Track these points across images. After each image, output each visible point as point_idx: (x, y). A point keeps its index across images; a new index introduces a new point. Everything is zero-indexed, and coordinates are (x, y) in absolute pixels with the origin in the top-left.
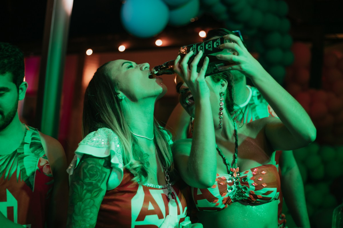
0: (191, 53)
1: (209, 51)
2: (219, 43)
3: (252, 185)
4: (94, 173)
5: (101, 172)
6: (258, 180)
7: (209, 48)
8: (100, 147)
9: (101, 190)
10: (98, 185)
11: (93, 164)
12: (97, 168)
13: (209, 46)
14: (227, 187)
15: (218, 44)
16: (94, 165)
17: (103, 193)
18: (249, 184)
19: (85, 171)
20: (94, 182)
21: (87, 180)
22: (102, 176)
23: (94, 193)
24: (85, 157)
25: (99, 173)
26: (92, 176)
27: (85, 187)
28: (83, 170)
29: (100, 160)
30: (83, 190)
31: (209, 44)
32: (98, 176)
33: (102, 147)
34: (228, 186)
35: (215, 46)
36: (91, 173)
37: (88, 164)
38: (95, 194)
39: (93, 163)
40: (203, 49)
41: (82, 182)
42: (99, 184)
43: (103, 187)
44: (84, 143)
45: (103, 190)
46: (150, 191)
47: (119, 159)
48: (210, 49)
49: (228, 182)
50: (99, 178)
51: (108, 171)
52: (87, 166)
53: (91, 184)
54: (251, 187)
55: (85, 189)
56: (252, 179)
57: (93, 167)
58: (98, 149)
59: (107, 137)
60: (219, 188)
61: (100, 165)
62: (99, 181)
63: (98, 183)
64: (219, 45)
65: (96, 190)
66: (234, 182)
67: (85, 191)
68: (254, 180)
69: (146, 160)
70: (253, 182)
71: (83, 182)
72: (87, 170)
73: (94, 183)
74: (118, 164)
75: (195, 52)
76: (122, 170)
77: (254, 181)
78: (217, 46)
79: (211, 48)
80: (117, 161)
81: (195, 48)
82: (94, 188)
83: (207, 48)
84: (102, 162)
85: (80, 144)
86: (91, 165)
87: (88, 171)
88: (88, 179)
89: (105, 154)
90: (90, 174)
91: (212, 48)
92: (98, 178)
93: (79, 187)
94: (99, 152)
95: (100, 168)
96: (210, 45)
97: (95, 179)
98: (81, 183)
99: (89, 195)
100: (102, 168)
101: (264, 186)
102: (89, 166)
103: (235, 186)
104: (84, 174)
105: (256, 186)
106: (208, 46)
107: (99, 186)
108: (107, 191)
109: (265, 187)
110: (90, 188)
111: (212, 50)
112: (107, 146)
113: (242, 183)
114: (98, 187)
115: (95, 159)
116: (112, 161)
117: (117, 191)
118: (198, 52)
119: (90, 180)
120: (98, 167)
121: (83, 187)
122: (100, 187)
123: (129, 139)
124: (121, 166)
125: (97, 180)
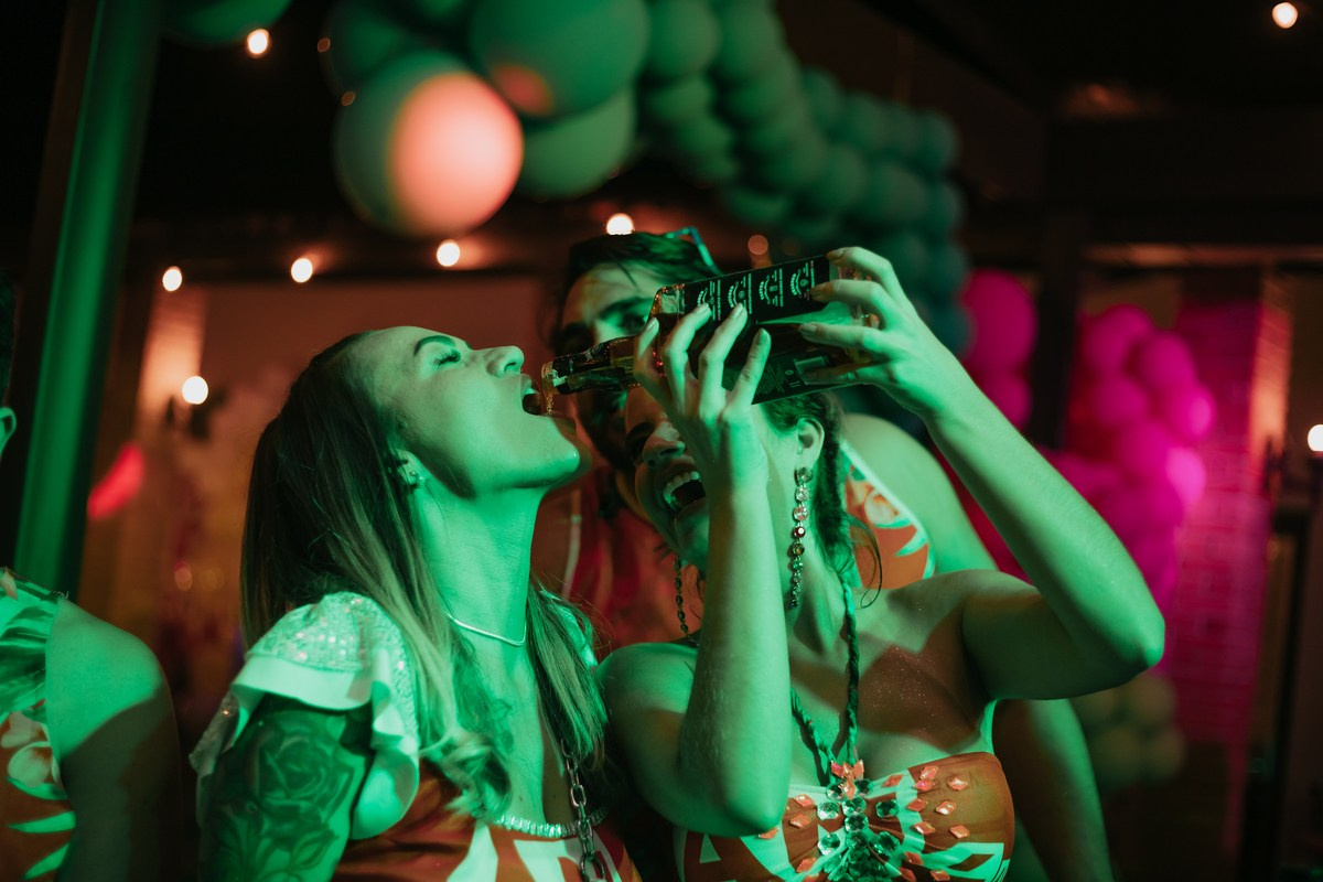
0: (703, 313)
1: (772, 305)
2: (809, 278)
3: (913, 829)
4: (307, 769)
5: (331, 765)
6: (935, 811)
7: (772, 295)
8: (330, 670)
9: (328, 837)
10: (317, 818)
11: (304, 734)
12: (316, 749)
13: (772, 289)
14: (816, 835)
15: (805, 282)
16: (307, 740)
17: (335, 850)
18: (903, 827)
19: (271, 761)
20: (304, 805)
21: (277, 799)
22: (333, 784)
23: (301, 849)
24: (270, 706)
25: (323, 771)
26: (296, 782)
27: (267, 825)
28: (263, 759)
29: (331, 720)
30: (259, 839)
31: (772, 283)
32: (322, 782)
33: (337, 670)
34: (822, 833)
35: (795, 291)
36: (295, 768)
37: (282, 736)
38: (307, 854)
39: (304, 729)
40: (746, 298)
41: (255, 807)
42: (323, 815)
43: (339, 824)
44: (268, 652)
45: (337, 837)
46: (519, 845)
47: (403, 719)
48: (775, 301)
49: (823, 815)
50: (326, 790)
51: (357, 762)
52: (279, 741)
53: (291, 813)
54: (909, 837)
55: (270, 834)
56: (911, 807)
57: (300, 745)
58: (321, 674)
59: (358, 628)
60: (788, 839)
61: (328, 739)
62: (323, 802)
63: (319, 809)
64: (809, 285)
65: (309, 837)
66: (846, 817)
67: (265, 843)
68: (920, 812)
69: (502, 728)
70: (915, 818)
71: (258, 803)
72: (277, 756)
73: (302, 811)
74: (397, 739)
76: (416, 763)
77: (923, 818)
78: (803, 289)
79: (779, 296)
80: (395, 725)
81: (715, 295)
82: (300, 828)
83: (763, 295)
84: (337, 728)
85: (251, 656)
86: (296, 739)
87: (281, 762)
88: (280, 794)
89: (351, 694)
90: (290, 775)
91: (782, 298)
92: (322, 788)
93: (241, 825)
94: (329, 691)
95: (329, 751)
96: (778, 283)
97: (308, 794)
98: (252, 809)
99: (280, 857)
100: (335, 752)
101: (959, 836)
102: (287, 743)
103: (847, 833)
104: (267, 772)
105: (926, 837)
106: (768, 288)
107: (323, 821)
108: (351, 843)
109: (964, 840)
110: (287, 828)
111: (782, 305)
112: (358, 665)
113: (874, 820)
114: (318, 825)
115: (312, 716)
116: (380, 725)
117: (389, 843)
119: (288, 796)
120: (322, 746)
121: (259, 825)
122: (326, 825)
123: (441, 645)
124: (410, 747)
125: (316, 799)
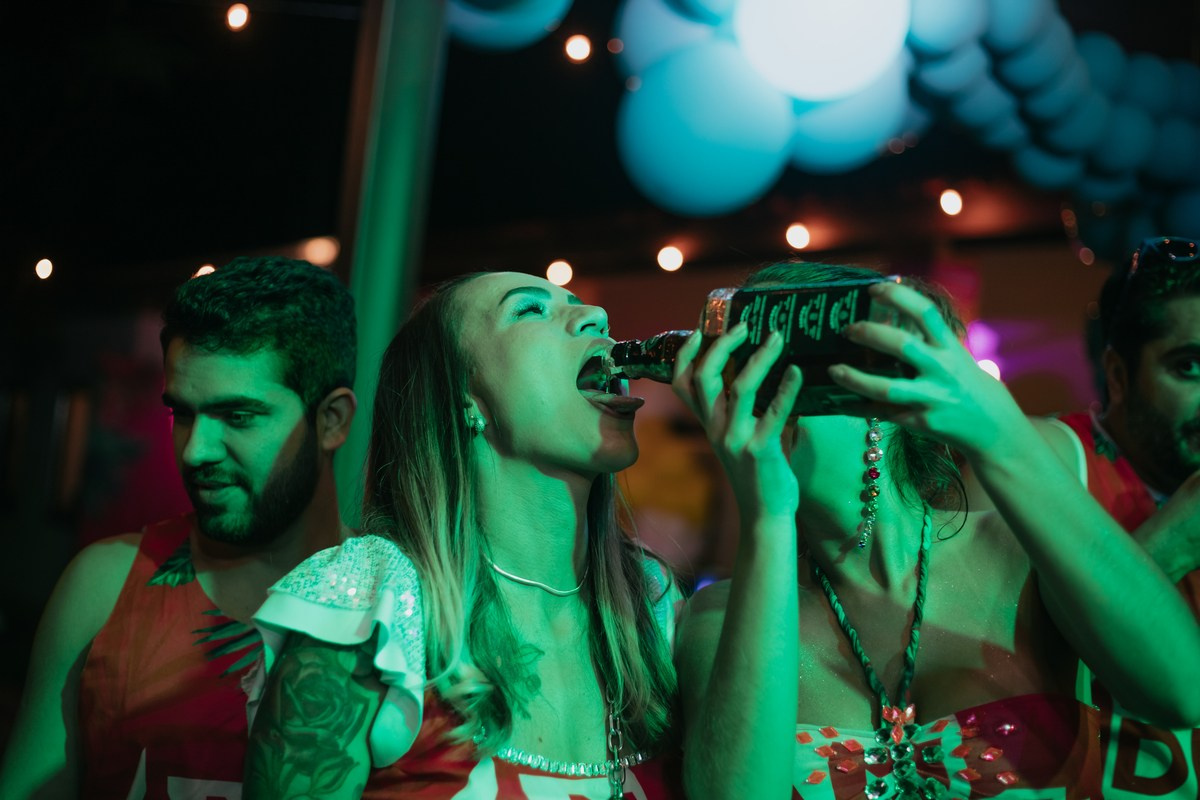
0: (741, 332)
1: (809, 336)
2: (849, 311)
3: (958, 775)
4: (321, 698)
5: (345, 695)
7: (812, 323)
8: (339, 608)
9: (348, 764)
10: (336, 746)
11: (318, 666)
12: (329, 680)
13: (813, 316)
15: (844, 315)
16: (320, 671)
17: (359, 776)
18: (950, 774)
19: (289, 691)
20: (321, 733)
21: (295, 727)
22: (349, 713)
23: (321, 774)
24: (293, 641)
25: (338, 701)
26: (313, 711)
27: (288, 751)
28: (283, 689)
29: (342, 655)
30: (283, 763)
31: (814, 310)
32: (337, 711)
33: (346, 608)
35: (833, 323)
36: (310, 698)
37: (300, 666)
38: (327, 779)
39: (318, 660)
40: (786, 322)
41: (278, 734)
42: (341, 743)
43: (356, 750)
44: (283, 590)
45: (358, 764)
46: (525, 781)
47: (407, 654)
48: (812, 332)
49: (870, 760)
50: (341, 719)
51: (372, 696)
52: (296, 673)
53: (308, 741)
54: (955, 783)
55: (291, 759)
56: (957, 753)
57: (313, 676)
58: (330, 611)
60: (836, 784)
61: (341, 671)
62: (339, 730)
63: (337, 737)
64: (847, 321)
65: (328, 763)
66: (893, 762)
67: (288, 767)
68: (966, 757)
70: (959, 765)
71: (280, 731)
72: (294, 686)
73: (319, 739)
74: (401, 675)
75: (757, 330)
76: (420, 697)
77: (968, 764)
78: (842, 323)
79: (817, 326)
80: (399, 659)
81: (758, 313)
82: (325, 756)
83: (803, 322)
84: (350, 663)
85: (273, 592)
86: (310, 671)
87: (298, 692)
88: (298, 722)
89: (358, 633)
90: (305, 704)
91: (819, 329)
92: (337, 718)
93: (267, 751)
94: (339, 627)
95: (342, 682)
96: (818, 311)
97: (325, 722)
98: (275, 736)
99: (302, 781)
100: (348, 685)
101: (1005, 781)
102: (303, 674)
103: (895, 777)
104: (287, 700)
105: (973, 783)
106: (809, 314)
107: (341, 748)
108: (373, 770)
110: (306, 754)
111: (818, 337)
112: (367, 604)
113: (921, 765)
114: (336, 752)
115: (324, 650)
118: (766, 334)
119: (305, 724)
120: (334, 677)
121: (282, 750)
122: (344, 752)
124: (415, 683)
125: (332, 728)
